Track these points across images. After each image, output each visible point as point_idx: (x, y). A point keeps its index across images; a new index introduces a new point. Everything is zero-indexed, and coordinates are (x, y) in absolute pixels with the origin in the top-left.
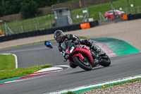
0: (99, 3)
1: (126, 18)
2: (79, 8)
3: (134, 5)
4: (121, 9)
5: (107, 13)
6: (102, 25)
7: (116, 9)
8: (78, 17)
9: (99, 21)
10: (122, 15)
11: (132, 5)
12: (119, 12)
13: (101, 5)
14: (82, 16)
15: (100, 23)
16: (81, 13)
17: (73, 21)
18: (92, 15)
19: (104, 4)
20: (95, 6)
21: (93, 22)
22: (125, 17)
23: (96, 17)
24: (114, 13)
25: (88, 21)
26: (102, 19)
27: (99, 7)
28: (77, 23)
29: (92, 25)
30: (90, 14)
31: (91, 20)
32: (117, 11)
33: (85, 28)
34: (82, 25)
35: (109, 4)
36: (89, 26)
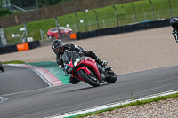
0: (41, 19)
1: (75, 37)
2: (16, 24)
3: (85, 21)
4: (68, 26)
5: (50, 31)
6: (44, 45)
7: (61, 25)
8: (13, 36)
9: (41, 41)
10: (69, 33)
11: (82, 21)
12: (66, 29)
13: (43, 21)
14: (18, 35)
15: (42, 44)
16: (17, 31)
17: (7, 41)
18: (32, 33)
19: (46, 20)
20: (35, 22)
21: (33, 42)
22: (73, 36)
23: (37, 35)
24: (59, 31)
25: (26, 41)
26: (44, 38)
27: (40, 24)
28: (12, 44)
29: (32, 46)
30: (29, 33)
31: (30, 39)
32: (63, 28)
33: (23, 50)
34: (19, 46)
35: (53, 19)
36: (27, 47)
